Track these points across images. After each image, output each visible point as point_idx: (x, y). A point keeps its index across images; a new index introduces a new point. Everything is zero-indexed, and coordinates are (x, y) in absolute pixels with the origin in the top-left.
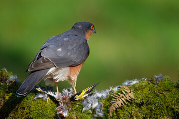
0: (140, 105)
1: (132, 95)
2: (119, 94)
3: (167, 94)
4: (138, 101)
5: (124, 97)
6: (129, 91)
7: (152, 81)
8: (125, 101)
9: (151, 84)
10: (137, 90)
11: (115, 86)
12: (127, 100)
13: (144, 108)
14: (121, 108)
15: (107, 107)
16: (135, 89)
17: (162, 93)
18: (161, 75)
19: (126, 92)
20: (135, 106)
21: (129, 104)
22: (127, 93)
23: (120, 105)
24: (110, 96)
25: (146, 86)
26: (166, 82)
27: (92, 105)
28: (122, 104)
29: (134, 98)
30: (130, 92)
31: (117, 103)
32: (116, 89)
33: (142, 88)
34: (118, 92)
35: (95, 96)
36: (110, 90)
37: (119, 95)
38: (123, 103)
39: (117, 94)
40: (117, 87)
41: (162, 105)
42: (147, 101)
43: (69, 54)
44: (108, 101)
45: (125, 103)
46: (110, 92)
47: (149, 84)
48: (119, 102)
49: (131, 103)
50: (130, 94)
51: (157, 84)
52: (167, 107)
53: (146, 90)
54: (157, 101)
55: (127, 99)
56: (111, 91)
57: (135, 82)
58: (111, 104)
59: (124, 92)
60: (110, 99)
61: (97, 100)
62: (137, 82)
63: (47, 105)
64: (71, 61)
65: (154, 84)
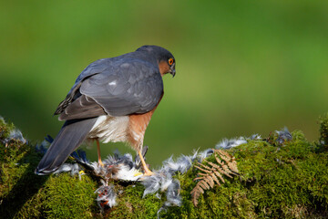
0: (248, 185)
1: (234, 166)
2: (211, 163)
3: (298, 164)
4: (245, 177)
5: (220, 169)
6: (228, 159)
7: (270, 140)
8: (221, 176)
9: (269, 146)
10: (244, 157)
11: (202, 150)
12: (225, 176)
13: (256, 189)
14: (214, 190)
15: (188, 189)
16: (240, 155)
17: (290, 163)
18: (286, 129)
19: (222, 161)
20: (239, 185)
21: (229, 182)
22: (226, 163)
23: (212, 185)
24: (194, 168)
25: (259, 150)
26: (297, 142)
27: (160, 184)
28: (215, 182)
29: (237, 171)
30: (231, 161)
31: (207, 180)
32: (204, 156)
33: (253, 154)
34: (209, 160)
35: (166, 168)
36: (194, 157)
37: (211, 167)
38: (218, 181)
39: (207, 164)
40: (206, 152)
41: (289, 184)
42: (262, 177)
43: (129, 91)
44: (190, 176)
45: (220, 181)
46: (193, 160)
47: (265, 145)
48: (211, 180)
49: (232, 181)
50: (229, 164)
51: (280, 146)
52: (299, 188)
53: (260, 157)
54: (281, 176)
55: (226, 173)
56: (196, 159)
57: (239, 142)
58: (196, 182)
59: (219, 161)
60: (193, 173)
61: (169, 175)
62: (244, 142)
63: (78, 185)
64: (134, 105)
65: (274, 145)
